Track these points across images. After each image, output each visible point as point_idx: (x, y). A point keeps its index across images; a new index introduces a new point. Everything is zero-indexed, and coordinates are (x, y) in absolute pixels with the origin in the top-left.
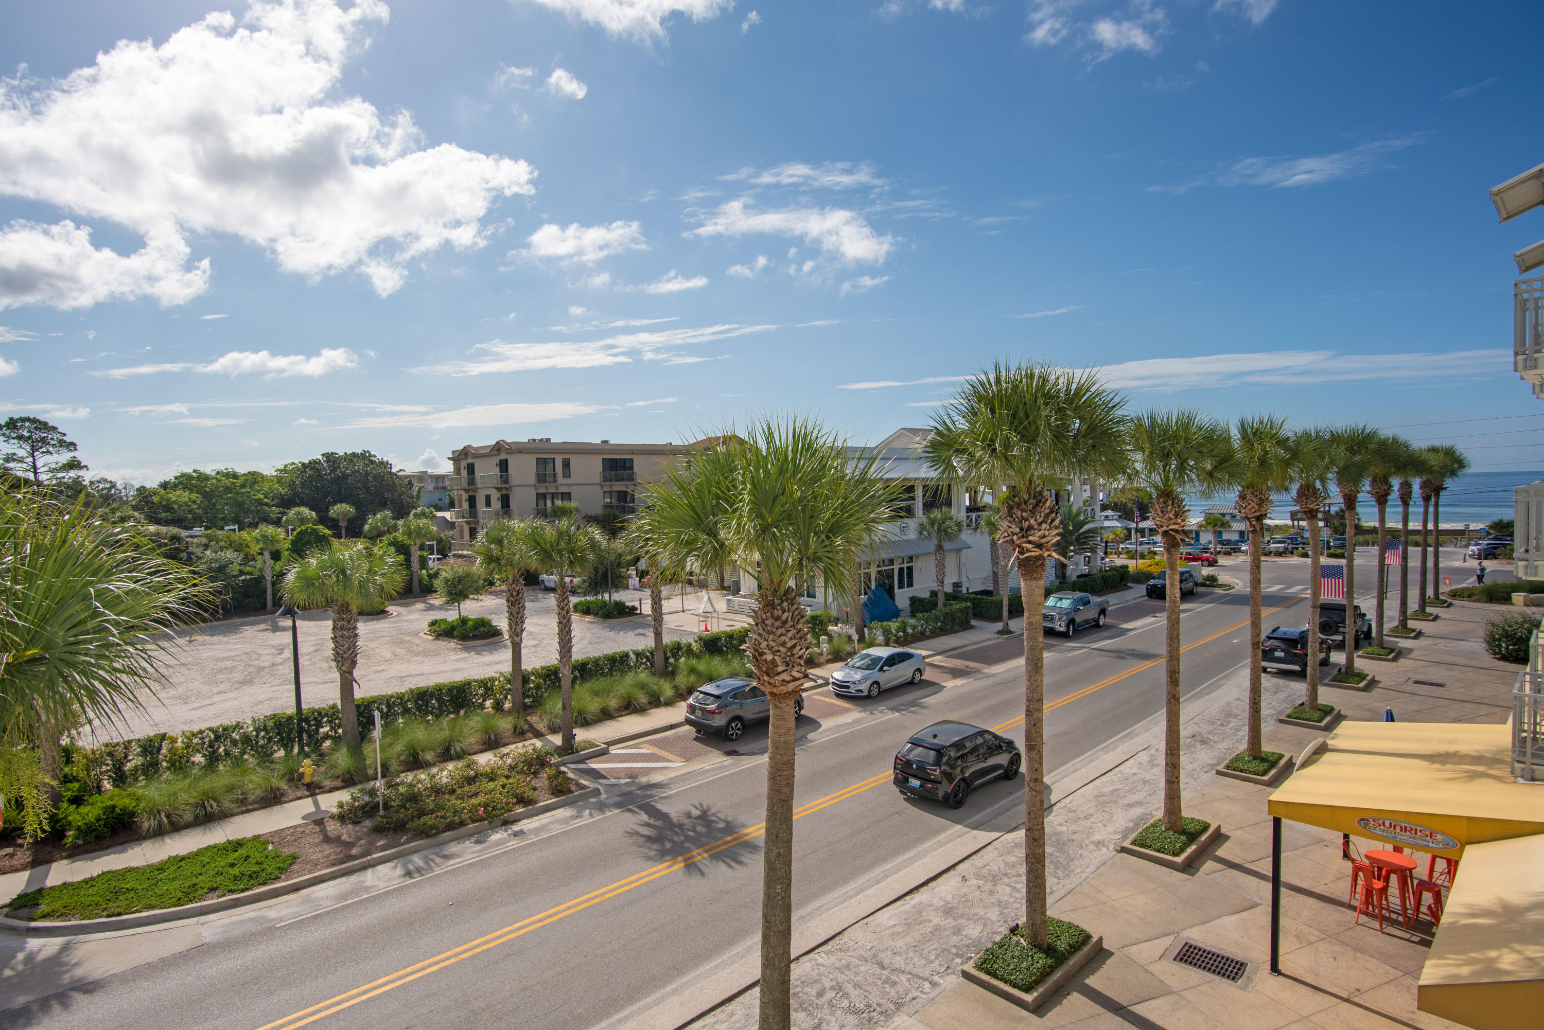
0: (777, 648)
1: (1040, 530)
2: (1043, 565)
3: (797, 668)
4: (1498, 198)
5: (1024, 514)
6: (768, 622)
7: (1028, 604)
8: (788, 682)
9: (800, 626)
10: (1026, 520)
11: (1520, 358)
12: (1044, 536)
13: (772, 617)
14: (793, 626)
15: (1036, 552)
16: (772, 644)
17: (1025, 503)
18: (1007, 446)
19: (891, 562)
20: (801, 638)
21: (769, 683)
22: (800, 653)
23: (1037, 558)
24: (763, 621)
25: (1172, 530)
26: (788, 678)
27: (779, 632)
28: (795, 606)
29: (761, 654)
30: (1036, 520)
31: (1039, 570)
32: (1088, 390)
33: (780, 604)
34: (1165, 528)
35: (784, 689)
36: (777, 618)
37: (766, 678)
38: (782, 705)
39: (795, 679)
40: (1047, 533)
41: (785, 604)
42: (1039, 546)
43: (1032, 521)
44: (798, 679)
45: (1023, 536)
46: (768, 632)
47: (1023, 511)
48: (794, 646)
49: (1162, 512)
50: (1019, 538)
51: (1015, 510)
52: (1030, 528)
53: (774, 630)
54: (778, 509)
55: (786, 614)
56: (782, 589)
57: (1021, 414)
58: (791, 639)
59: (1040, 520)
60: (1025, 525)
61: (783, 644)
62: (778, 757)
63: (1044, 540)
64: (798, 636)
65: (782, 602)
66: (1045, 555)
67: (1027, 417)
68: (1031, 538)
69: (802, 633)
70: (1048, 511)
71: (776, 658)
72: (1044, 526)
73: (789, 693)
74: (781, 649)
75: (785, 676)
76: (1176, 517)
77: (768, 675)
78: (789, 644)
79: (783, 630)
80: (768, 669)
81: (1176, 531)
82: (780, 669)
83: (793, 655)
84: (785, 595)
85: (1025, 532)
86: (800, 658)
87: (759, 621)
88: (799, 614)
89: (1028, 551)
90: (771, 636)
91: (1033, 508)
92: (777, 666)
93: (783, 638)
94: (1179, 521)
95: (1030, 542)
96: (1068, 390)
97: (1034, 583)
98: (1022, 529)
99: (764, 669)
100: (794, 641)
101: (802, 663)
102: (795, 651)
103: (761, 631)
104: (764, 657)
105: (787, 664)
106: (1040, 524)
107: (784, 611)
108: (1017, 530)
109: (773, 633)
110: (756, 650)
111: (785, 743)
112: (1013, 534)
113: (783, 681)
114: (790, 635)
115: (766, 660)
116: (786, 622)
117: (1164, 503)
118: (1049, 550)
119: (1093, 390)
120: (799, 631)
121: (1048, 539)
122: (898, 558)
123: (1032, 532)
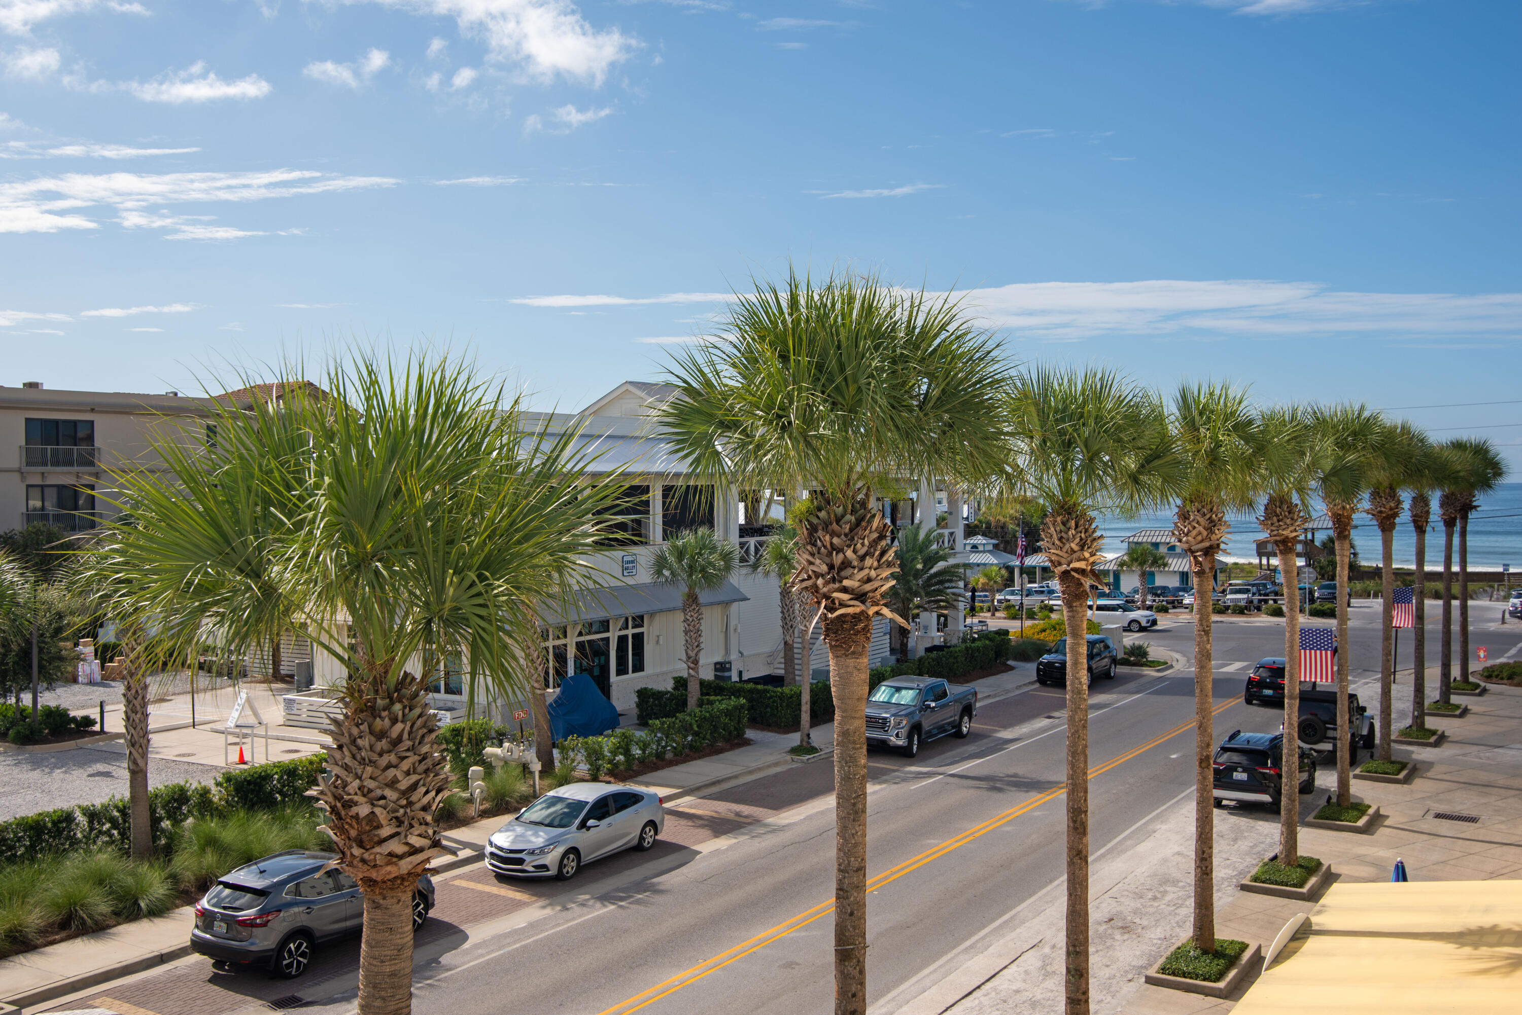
0: (379, 792)
1: (861, 569)
2: (866, 630)
3: (418, 830)
5: (836, 540)
6: (363, 743)
7: (841, 699)
8: (401, 857)
9: (425, 749)
10: (840, 550)
12: (869, 580)
13: (371, 732)
14: (412, 749)
15: (856, 608)
16: (370, 784)
17: (838, 521)
18: (809, 420)
19: (605, 626)
20: (427, 771)
21: (363, 861)
22: (425, 800)
23: (857, 617)
24: (354, 742)
25: (1076, 570)
26: (400, 849)
27: (384, 761)
28: (417, 711)
29: (348, 805)
30: (855, 551)
31: (861, 638)
32: (943, 328)
33: (387, 708)
34: (1064, 567)
35: (392, 871)
36: (381, 735)
37: (357, 851)
38: (388, 902)
39: (415, 851)
40: (873, 573)
41: (397, 707)
42: (861, 597)
43: (849, 553)
44: (421, 850)
45: (833, 580)
46: (363, 762)
47: (833, 534)
48: (414, 787)
49: (1060, 539)
50: (826, 583)
51: (820, 533)
52: (846, 564)
53: (375, 757)
54: (386, 525)
55: (399, 726)
56: (392, 679)
57: (833, 364)
58: (408, 773)
59: (862, 552)
60: (838, 559)
61: (393, 784)
62: (378, 1003)
63: (868, 587)
64: (421, 768)
65: (392, 703)
66: (871, 611)
67: (842, 369)
68: (846, 583)
69: (429, 762)
70: (875, 535)
71: (378, 811)
72: (869, 562)
73: (402, 878)
74: (388, 793)
75: (396, 847)
76: (1082, 548)
77: (361, 845)
78: (404, 784)
79: (393, 758)
80: (360, 833)
81: (1082, 572)
82: (385, 832)
83: (410, 804)
84: (397, 690)
85: (837, 572)
86: (425, 809)
87: (345, 740)
88: (424, 725)
89: (843, 605)
90: (369, 769)
91: (851, 530)
92: (379, 826)
93: (392, 772)
94: (1087, 555)
95: (845, 590)
96: (910, 329)
97: (851, 662)
98: (831, 567)
99: (353, 833)
100: (414, 778)
101: (429, 818)
102: (414, 798)
103: (348, 760)
104: (354, 810)
105: (399, 822)
106: (862, 558)
107: (394, 721)
108: (824, 568)
109: (372, 763)
110: (338, 798)
111: (393, 974)
112: (818, 575)
113: (391, 854)
114: (406, 765)
115: (356, 817)
116: (399, 740)
117: (1064, 524)
118: (875, 604)
119: (951, 328)
120: (424, 758)
121: (876, 584)
122: (617, 619)
123: (848, 572)
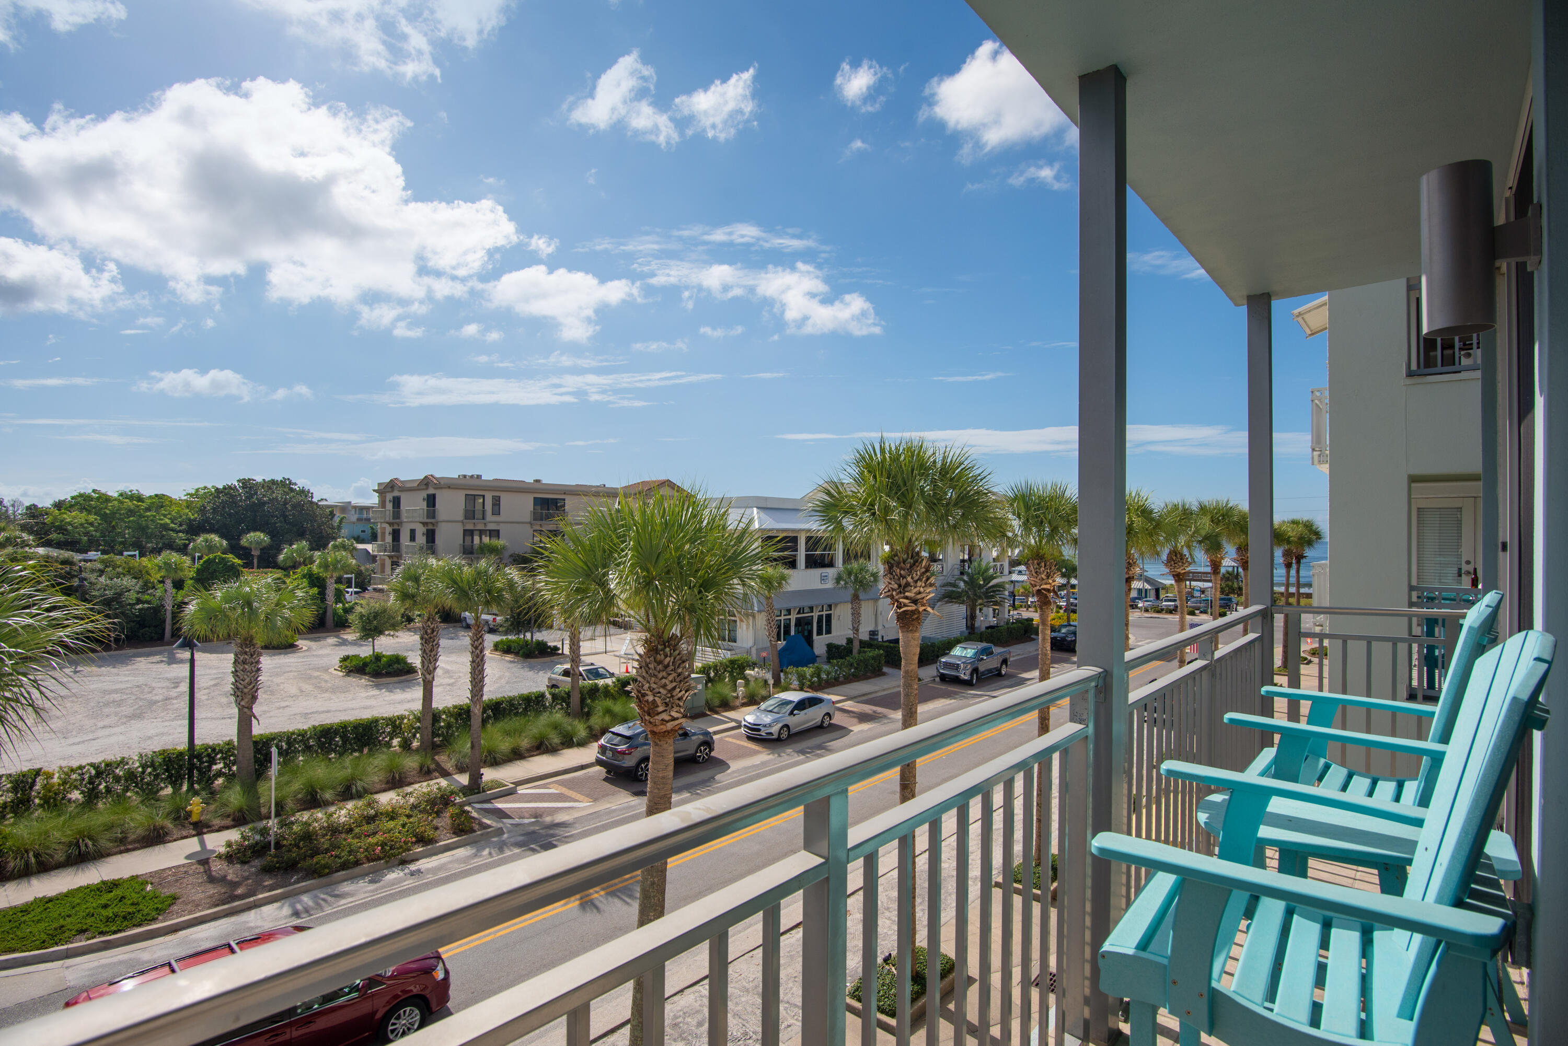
0: (657, 690)
1: (915, 587)
2: (918, 618)
3: (676, 709)
4: (1300, 319)
5: (902, 572)
6: (651, 666)
7: (904, 654)
8: (667, 722)
9: (680, 670)
10: (904, 577)
11: (1316, 453)
12: (920, 593)
13: (655, 661)
14: (674, 670)
15: (912, 607)
16: (654, 686)
17: (904, 562)
18: (887, 510)
19: (789, 612)
20: (680, 681)
21: (650, 722)
22: (680, 695)
23: (913, 612)
24: (647, 666)
25: (1044, 589)
26: (667, 718)
27: (660, 675)
28: (677, 652)
29: (644, 695)
30: (912, 578)
31: (915, 623)
32: (961, 464)
33: (663, 650)
34: (1038, 588)
35: (663, 728)
36: (660, 663)
37: (647, 718)
38: (662, 743)
39: (674, 719)
40: (922, 589)
41: (667, 650)
42: (915, 602)
43: (909, 579)
44: (677, 719)
45: (900, 592)
46: (651, 675)
47: (901, 569)
48: (674, 688)
49: (1036, 573)
50: (897, 594)
51: (895, 568)
52: (907, 584)
53: (656, 673)
54: (662, 563)
55: (668, 659)
56: (666, 637)
57: (900, 482)
58: (671, 682)
59: (916, 578)
60: (903, 582)
61: (664, 686)
62: (656, 791)
63: (919, 596)
64: (678, 679)
65: (665, 647)
66: (921, 609)
67: (905, 484)
68: (907, 594)
69: (682, 677)
70: (923, 570)
71: (657, 699)
72: (919, 583)
73: (668, 732)
74: (661, 690)
75: (665, 716)
76: (1048, 578)
77: (649, 714)
78: (670, 687)
79: (664, 674)
80: (649, 709)
81: (1048, 590)
82: (661, 709)
83: (672, 696)
84: (668, 642)
85: (903, 588)
86: (679, 699)
87: (644, 664)
88: (680, 659)
89: (905, 605)
90: (653, 679)
91: (911, 567)
92: (658, 706)
93: (664, 681)
94: (1050, 581)
95: (907, 598)
96: (944, 464)
97: (910, 635)
98: (900, 586)
99: (646, 709)
100: (674, 684)
101: (681, 704)
102: (674, 694)
103: (644, 674)
104: (646, 698)
105: (667, 704)
106: (916, 582)
107: (666, 656)
108: (896, 586)
109: (655, 676)
110: (639, 692)
111: (663, 778)
112: (893, 590)
113: (663, 720)
114: (671, 678)
115: (647, 701)
116: (668, 665)
117: (1038, 564)
118: (923, 605)
119: (966, 463)
120: (679, 675)
121: (923, 595)
122: (795, 609)
123: (909, 588)
